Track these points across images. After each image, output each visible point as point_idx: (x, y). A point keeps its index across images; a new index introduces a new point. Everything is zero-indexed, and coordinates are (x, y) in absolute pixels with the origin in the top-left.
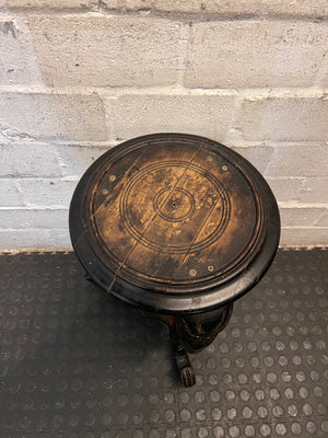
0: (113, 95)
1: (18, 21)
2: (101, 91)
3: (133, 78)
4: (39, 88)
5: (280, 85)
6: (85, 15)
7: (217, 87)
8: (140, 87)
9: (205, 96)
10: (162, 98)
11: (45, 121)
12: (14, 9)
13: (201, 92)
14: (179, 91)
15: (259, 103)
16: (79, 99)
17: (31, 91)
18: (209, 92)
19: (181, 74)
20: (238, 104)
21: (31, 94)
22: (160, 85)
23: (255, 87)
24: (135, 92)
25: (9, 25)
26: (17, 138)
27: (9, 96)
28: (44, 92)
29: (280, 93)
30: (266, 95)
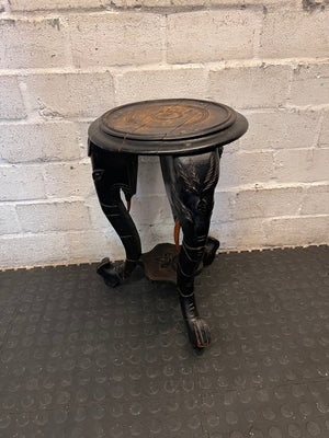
0: (119, 73)
1: (62, 18)
2: (111, 70)
3: (133, 58)
4: (70, 69)
5: (231, 58)
6: (103, 13)
7: (189, 62)
8: (138, 65)
9: (182, 69)
11: (72, 99)
12: (61, 10)
13: (179, 67)
14: (165, 67)
15: (220, 73)
16: (97, 76)
17: (65, 72)
18: (184, 66)
19: (164, 53)
20: (206, 75)
21: (65, 74)
22: (152, 62)
23: (215, 61)
25: (56, 21)
26: (50, 118)
27: (49, 77)
28: (73, 72)
29: (233, 64)
30: (224, 66)
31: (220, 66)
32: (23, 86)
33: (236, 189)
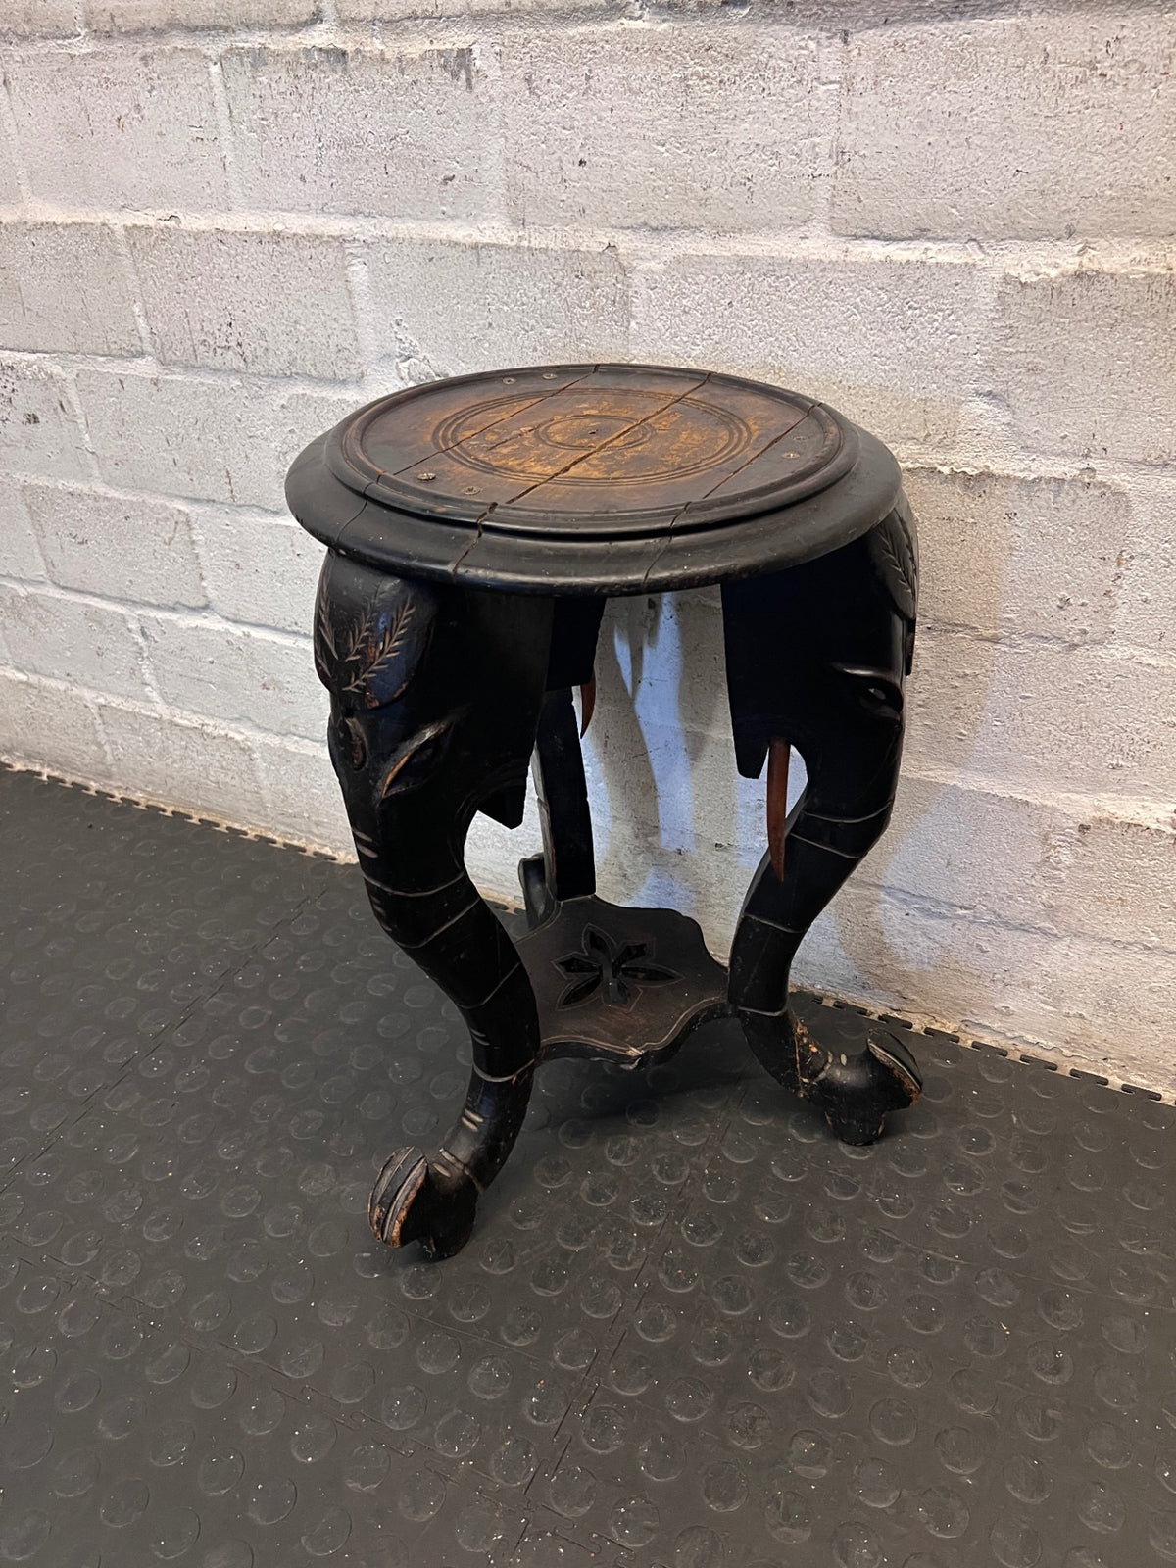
0: (651, 256)
1: (481, 46)
2: (625, 242)
3: (703, 203)
4: (494, 230)
5: (1116, 228)
6: (612, 27)
7: (922, 234)
8: (720, 232)
9: (887, 262)
10: (774, 268)
11: (493, 335)
12: (480, 18)
13: (877, 250)
14: (820, 246)
15: (1052, 291)
16: (575, 262)
17: (478, 238)
18: (898, 252)
19: (823, 189)
20: (986, 299)
21: (476, 247)
22: (769, 225)
23: (1035, 236)
24: (705, 246)
25: (464, 55)
27: (433, 252)
28: (504, 240)
29: (1117, 258)
30: (1070, 263)
31: (1055, 261)
32: (359, 274)
33: (1083, 805)
